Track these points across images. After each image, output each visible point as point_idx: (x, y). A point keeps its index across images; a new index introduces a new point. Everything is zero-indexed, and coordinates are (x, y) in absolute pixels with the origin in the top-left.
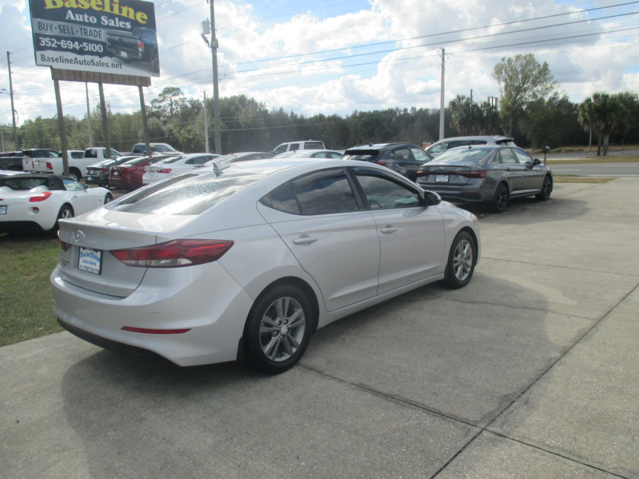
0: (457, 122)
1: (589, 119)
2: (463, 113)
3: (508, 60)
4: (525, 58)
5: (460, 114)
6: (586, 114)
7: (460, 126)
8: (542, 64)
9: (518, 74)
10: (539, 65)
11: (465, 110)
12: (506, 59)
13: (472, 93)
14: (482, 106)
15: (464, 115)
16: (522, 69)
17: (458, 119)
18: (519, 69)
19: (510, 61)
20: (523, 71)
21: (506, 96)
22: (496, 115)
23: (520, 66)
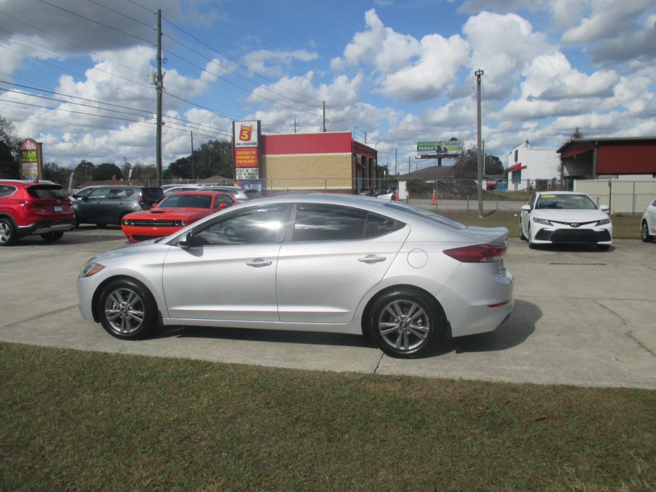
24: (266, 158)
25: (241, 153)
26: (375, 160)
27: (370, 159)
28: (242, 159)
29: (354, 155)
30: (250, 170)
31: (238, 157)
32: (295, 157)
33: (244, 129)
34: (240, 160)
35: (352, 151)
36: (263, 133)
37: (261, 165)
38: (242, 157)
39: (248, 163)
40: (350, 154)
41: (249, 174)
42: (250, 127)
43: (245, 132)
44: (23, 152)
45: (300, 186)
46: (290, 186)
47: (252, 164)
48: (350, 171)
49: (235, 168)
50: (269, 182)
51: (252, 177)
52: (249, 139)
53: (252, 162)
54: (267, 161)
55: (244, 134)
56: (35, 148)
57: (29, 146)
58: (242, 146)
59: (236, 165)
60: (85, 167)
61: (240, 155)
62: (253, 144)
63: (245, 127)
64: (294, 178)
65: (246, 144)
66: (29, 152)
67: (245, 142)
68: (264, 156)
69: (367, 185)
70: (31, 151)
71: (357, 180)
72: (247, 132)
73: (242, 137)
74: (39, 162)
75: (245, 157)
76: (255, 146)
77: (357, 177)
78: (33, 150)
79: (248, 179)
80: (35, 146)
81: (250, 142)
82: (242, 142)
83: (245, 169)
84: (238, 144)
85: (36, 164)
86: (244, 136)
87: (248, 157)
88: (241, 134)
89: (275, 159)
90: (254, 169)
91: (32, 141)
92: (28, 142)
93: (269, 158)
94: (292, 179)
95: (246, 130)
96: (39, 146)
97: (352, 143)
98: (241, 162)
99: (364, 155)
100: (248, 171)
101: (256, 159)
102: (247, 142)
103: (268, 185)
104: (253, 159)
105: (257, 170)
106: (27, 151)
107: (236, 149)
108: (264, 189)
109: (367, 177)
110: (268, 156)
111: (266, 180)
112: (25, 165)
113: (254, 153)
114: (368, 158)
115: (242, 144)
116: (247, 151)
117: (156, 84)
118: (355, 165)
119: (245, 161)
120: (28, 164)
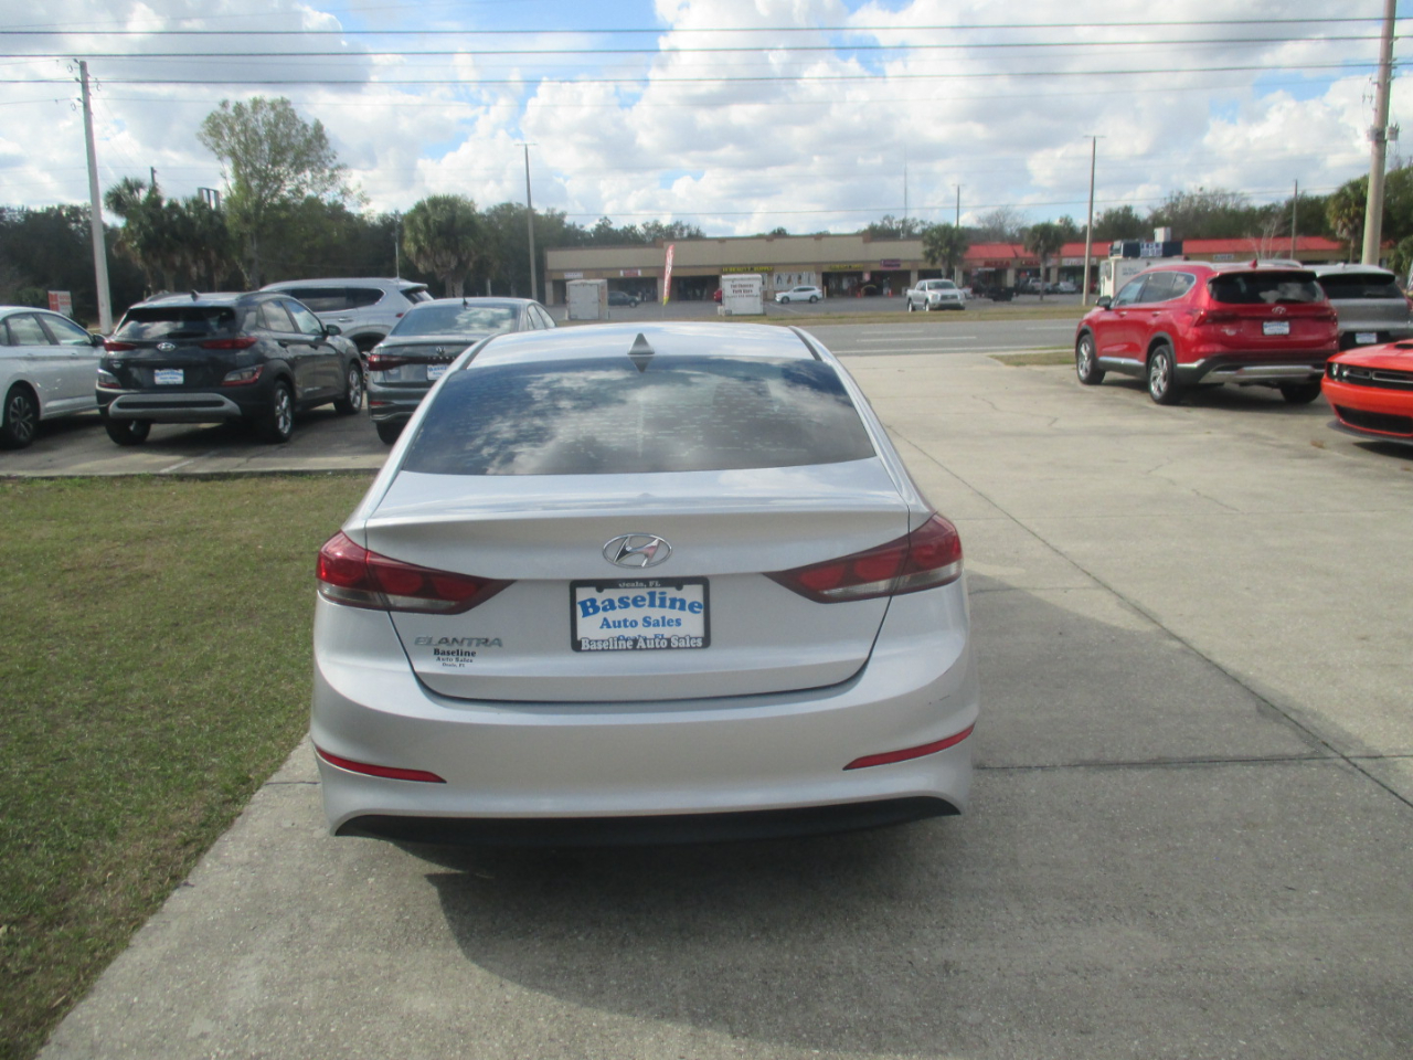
0: (135, 243)
1: (428, 249)
2: (146, 221)
3: (235, 108)
4: (273, 106)
5: (141, 224)
6: (421, 237)
7: (143, 253)
8: (310, 124)
9: (261, 142)
10: (305, 126)
11: (150, 215)
12: (231, 106)
13: (156, 175)
14: (188, 206)
15: (151, 228)
16: (270, 130)
17: (138, 238)
18: (262, 131)
19: (239, 109)
20: (272, 136)
21: (239, 187)
22: (223, 230)
23: (264, 123)
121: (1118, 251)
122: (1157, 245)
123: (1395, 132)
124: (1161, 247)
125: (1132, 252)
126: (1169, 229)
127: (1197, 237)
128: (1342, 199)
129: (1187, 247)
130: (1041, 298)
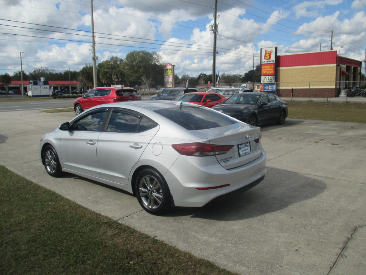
24: (280, 69)
25: (265, 67)
26: (359, 68)
27: (354, 68)
28: (265, 71)
29: (338, 66)
30: (269, 77)
31: (263, 70)
32: (298, 68)
33: (267, 52)
34: (264, 71)
35: (336, 63)
36: (278, 54)
37: (276, 75)
38: (265, 70)
39: (269, 73)
40: (335, 65)
41: (269, 79)
42: (271, 51)
43: (267, 54)
44: (166, 70)
45: (300, 86)
46: (294, 87)
47: (271, 73)
48: (334, 76)
49: (261, 76)
50: (281, 84)
51: (270, 81)
52: (270, 58)
53: (271, 72)
54: (280, 71)
55: (267, 56)
56: (171, 68)
57: (169, 67)
58: (265, 63)
59: (262, 75)
60: (202, 76)
61: (264, 68)
62: (272, 61)
63: (268, 51)
64: (297, 81)
65: (268, 62)
66: (168, 70)
67: (267, 60)
68: (278, 68)
69: (351, 85)
70: (169, 69)
71: (340, 83)
72: (269, 54)
73: (266, 58)
74: (173, 75)
75: (267, 70)
76: (273, 62)
77: (340, 80)
78: (170, 69)
79: (268, 83)
80: (171, 67)
81: (270, 60)
82: (265, 60)
83: (266, 77)
84: (263, 62)
85: (172, 76)
86: (267, 57)
87: (269, 69)
88: (265, 56)
89: (285, 70)
90: (272, 76)
91: (170, 64)
92: (168, 65)
93: (281, 69)
94: (296, 82)
95: (268, 53)
96: (173, 67)
97: (337, 58)
98: (264, 72)
99: (349, 65)
100: (268, 77)
101: (273, 70)
102: (269, 60)
103: (280, 86)
104: (272, 70)
105: (274, 77)
106: (167, 69)
107: (262, 65)
108: (278, 88)
109: (351, 80)
110: (281, 68)
111: (279, 83)
112: (166, 77)
113: (272, 67)
114: (353, 67)
115: (265, 62)
116: (269, 66)
117: (213, 30)
118: (339, 72)
119: (267, 72)
120: (168, 76)
121: (31, 83)
122: (42, 82)
123: (97, 58)
124: (43, 82)
125: (36, 83)
126: (44, 78)
127: (51, 80)
128: (83, 72)
129: (50, 82)
130: (7, 96)
